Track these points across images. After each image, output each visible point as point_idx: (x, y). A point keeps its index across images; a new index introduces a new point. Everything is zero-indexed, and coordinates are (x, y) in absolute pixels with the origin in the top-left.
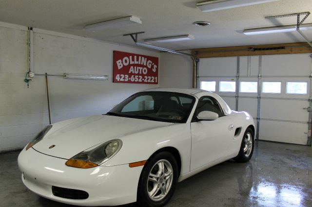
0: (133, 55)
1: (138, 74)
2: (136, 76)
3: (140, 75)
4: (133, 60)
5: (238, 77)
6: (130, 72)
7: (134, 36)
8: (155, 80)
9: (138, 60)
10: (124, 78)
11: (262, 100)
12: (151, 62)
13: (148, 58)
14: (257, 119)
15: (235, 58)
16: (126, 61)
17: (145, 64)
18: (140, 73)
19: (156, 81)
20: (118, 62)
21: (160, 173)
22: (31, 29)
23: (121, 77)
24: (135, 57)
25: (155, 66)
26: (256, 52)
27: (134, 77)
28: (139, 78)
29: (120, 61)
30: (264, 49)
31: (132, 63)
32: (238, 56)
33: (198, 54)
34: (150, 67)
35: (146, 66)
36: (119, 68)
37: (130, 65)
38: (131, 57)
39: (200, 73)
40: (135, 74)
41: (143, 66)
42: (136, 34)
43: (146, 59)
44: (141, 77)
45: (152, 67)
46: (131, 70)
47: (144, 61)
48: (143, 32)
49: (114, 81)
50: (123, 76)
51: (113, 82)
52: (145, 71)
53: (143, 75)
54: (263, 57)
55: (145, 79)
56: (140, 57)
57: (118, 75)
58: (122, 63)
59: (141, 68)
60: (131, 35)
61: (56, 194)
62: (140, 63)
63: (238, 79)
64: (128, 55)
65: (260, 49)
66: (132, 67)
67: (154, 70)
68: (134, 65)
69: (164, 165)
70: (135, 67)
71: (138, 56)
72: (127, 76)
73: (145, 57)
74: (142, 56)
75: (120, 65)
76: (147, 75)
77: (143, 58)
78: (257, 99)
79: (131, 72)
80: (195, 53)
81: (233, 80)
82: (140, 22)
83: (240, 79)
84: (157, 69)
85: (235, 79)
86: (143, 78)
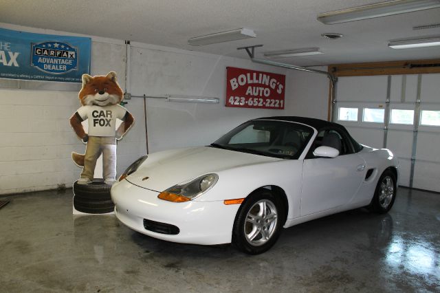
0: (252, 72)
1: (258, 97)
2: (255, 99)
3: (261, 97)
4: (252, 78)
5: (388, 103)
6: (247, 94)
7: (250, 50)
8: (280, 104)
9: (257, 78)
10: (240, 102)
11: (419, 135)
12: (275, 81)
13: (272, 76)
14: (412, 160)
15: (385, 78)
16: (242, 80)
17: (267, 84)
18: (261, 95)
19: (282, 106)
20: (231, 81)
21: (261, 214)
22: (129, 43)
23: (235, 100)
24: (255, 74)
25: (281, 86)
26: (414, 69)
27: (253, 100)
28: (259, 102)
29: (235, 79)
30: (425, 66)
31: (250, 82)
32: (389, 74)
33: (336, 71)
34: (273, 87)
35: (269, 87)
36: (234, 88)
37: (247, 85)
38: (249, 75)
39: (339, 97)
40: (254, 97)
41: (264, 86)
42: (253, 47)
43: (269, 77)
44: (261, 100)
45: (277, 87)
46: (249, 91)
47: (266, 80)
48: (261, 46)
49: (228, 105)
50: (237, 98)
51: (226, 106)
52: (267, 92)
53: (265, 98)
54: (424, 76)
55: (266, 102)
56: (261, 75)
57: (232, 98)
58: (237, 82)
59: (261, 89)
60: (247, 48)
61: (147, 228)
62: (260, 82)
63: (388, 106)
64: (245, 72)
65: (419, 66)
66: (250, 88)
67: (279, 92)
68: (253, 85)
69: (267, 206)
70: (254, 88)
71: (258, 73)
72: (243, 99)
73: (267, 74)
74: (263, 73)
75: (234, 84)
76: (270, 97)
77: (265, 76)
78: (413, 133)
79: (249, 94)
80: (333, 70)
81: (381, 107)
82: (255, 35)
83: (391, 105)
84: (283, 90)
85: (385, 105)
86: (265, 101)
